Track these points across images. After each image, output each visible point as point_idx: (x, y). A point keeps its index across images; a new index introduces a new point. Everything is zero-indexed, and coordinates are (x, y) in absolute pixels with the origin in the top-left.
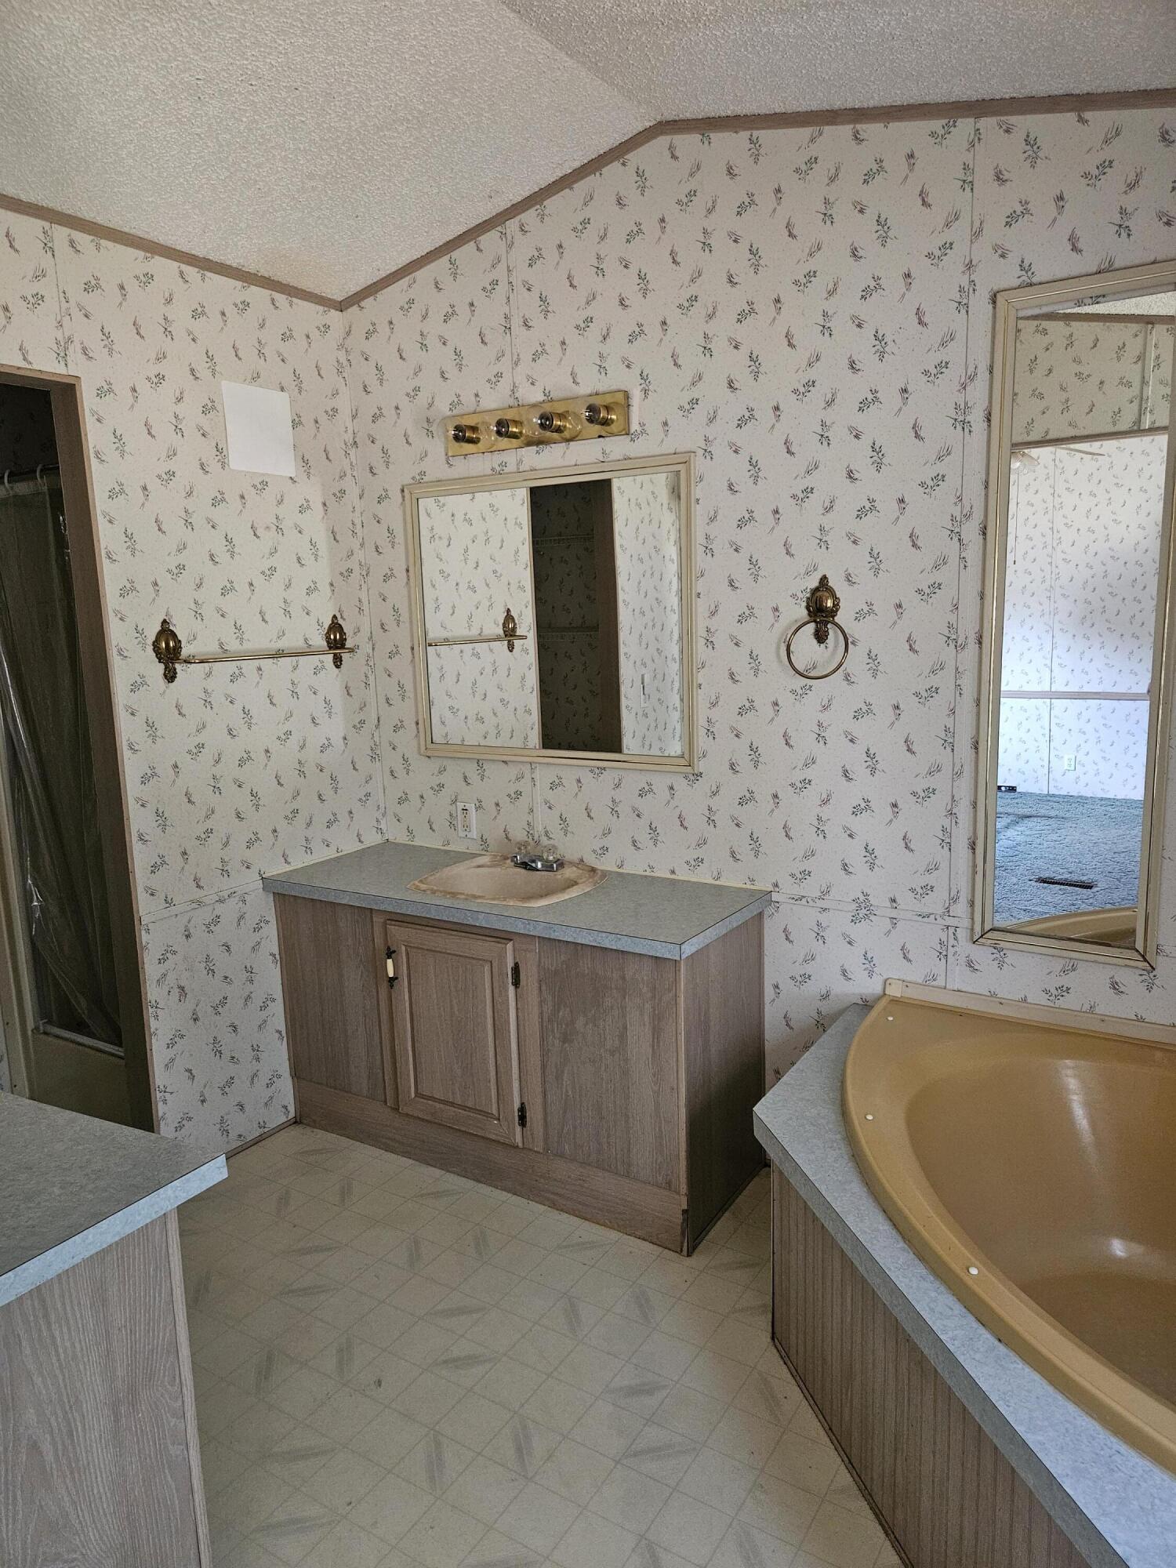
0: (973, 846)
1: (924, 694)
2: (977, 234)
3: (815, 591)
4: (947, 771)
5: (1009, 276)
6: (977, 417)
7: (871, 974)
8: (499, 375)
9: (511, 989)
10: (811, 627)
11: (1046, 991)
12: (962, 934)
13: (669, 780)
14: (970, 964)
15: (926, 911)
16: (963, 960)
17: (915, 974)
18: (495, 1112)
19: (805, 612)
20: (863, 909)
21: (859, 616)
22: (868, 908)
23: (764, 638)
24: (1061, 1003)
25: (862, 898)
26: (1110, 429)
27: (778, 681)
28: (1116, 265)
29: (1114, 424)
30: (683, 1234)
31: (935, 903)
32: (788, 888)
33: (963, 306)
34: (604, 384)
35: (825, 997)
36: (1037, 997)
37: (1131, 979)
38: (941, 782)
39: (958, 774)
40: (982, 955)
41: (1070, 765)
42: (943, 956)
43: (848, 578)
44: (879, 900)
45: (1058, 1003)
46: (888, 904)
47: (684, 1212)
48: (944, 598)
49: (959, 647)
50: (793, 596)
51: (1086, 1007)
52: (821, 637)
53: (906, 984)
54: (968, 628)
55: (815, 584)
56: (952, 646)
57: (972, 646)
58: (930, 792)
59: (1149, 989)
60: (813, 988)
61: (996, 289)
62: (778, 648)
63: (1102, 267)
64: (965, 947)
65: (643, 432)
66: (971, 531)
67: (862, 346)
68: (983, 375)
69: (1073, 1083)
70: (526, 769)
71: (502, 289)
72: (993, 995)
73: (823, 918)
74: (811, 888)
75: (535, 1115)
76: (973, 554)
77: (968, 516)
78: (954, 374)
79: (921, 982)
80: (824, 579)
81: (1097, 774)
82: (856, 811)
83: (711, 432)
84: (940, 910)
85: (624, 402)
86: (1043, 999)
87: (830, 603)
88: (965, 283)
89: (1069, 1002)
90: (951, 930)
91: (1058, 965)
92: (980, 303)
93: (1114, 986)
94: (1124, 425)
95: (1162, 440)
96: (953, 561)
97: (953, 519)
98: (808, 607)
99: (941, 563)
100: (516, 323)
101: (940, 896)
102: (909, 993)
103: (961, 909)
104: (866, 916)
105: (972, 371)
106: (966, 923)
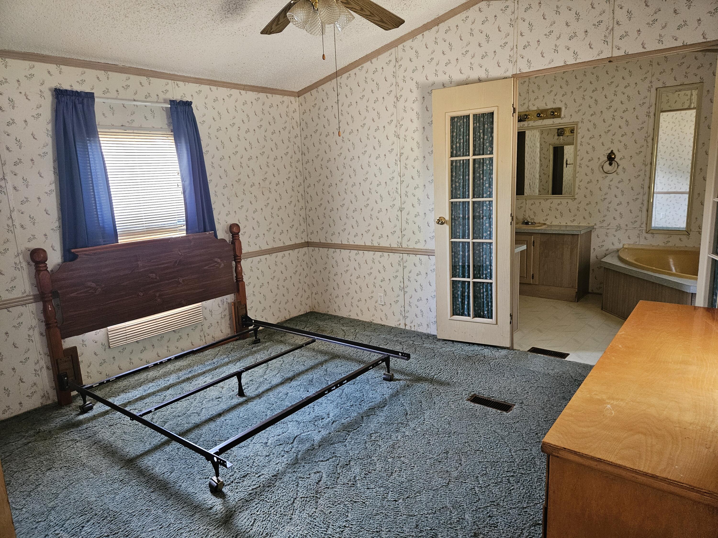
0: (647, 211)
1: (637, 177)
2: (653, 76)
3: (609, 154)
4: (642, 193)
5: (660, 85)
6: (652, 114)
7: (620, 243)
8: (524, 104)
9: (532, 246)
10: (608, 162)
11: (664, 243)
12: (644, 231)
13: (566, 201)
14: (645, 238)
15: (635, 227)
16: (643, 237)
17: (631, 242)
18: (526, 276)
19: (607, 159)
20: (619, 228)
21: (621, 159)
22: (620, 227)
23: (595, 165)
24: (668, 245)
25: (618, 225)
26: (681, 108)
27: (599, 175)
28: (685, 84)
29: (683, 106)
30: (576, 297)
31: (637, 225)
32: (599, 225)
33: (649, 91)
34: (554, 106)
35: (607, 250)
36: (661, 244)
37: (684, 238)
38: (640, 196)
39: (644, 195)
40: (649, 236)
41: (663, 216)
42: (639, 237)
43: (619, 150)
44: (623, 226)
46: (625, 226)
47: (576, 292)
48: (642, 154)
49: (646, 165)
50: (604, 155)
51: (673, 245)
52: (611, 164)
53: (629, 245)
54: (648, 161)
55: (609, 152)
56: (644, 165)
57: (649, 165)
58: (637, 199)
59: (688, 239)
60: (604, 248)
61: (657, 87)
62: (599, 168)
63: (681, 84)
64: (645, 234)
65: (565, 117)
66: (650, 140)
67: (624, 98)
68: (654, 106)
69: (671, 260)
70: (524, 201)
71: (527, 83)
72: (651, 245)
73: (608, 231)
74: (605, 224)
75: (536, 276)
76: (650, 144)
77: (649, 136)
78: (647, 105)
79: (633, 243)
80: (612, 151)
81: (673, 219)
82: (618, 205)
83: (584, 117)
84: (638, 226)
85: (559, 109)
86: (663, 245)
87: (613, 157)
88: (650, 86)
89: (670, 244)
90: (641, 231)
91: (667, 236)
92: (653, 90)
93: (680, 239)
94: (686, 107)
95: (695, 110)
96: (645, 146)
97: (645, 137)
98: (608, 157)
99: (642, 147)
100: (530, 91)
101: (639, 223)
102: (630, 247)
103: (644, 226)
104: (619, 229)
105: (651, 104)
106: (645, 228)
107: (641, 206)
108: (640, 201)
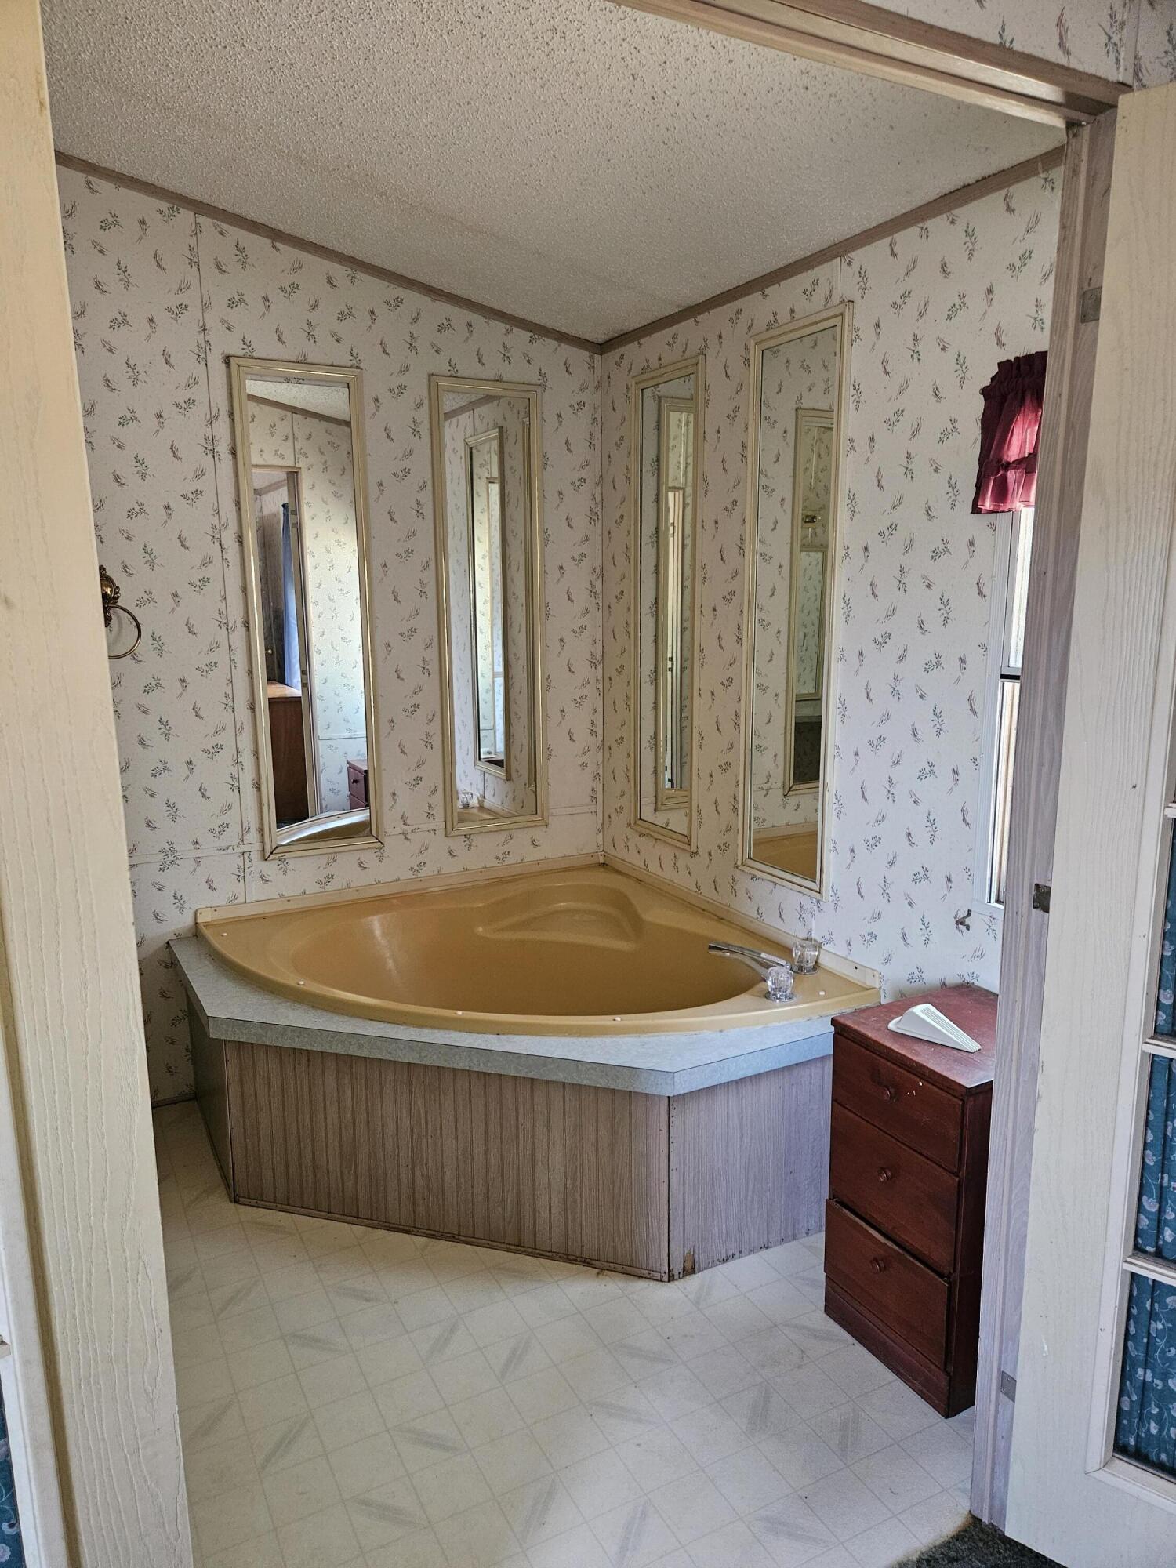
0: (257, 786)
1: (205, 668)
2: (206, 306)
4: (230, 730)
6: (223, 449)
7: (181, 910)
11: (318, 882)
12: (255, 856)
14: (262, 878)
15: (224, 845)
16: (257, 876)
17: (219, 899)
20: (170, 857)
21: (140, 603)
22: (175, 853)
25: (167, 847)
28: (309, 360)
31: (232, 836)
33: (203, 357)
36: (313, 888)
37: (369, 857)
38: (227, 738)
39: (238, 731)
40: (271, 868)
42: (241, 877)
43: (125, 569)
44: (184, 847)
45: (328, 888)
46: (191, 847)
48: (213, 590)
49: (229, 629)
51: (345, 886)
52: (108, 620)
53: (213, 910)
54: (236, 615)
56: (224, 628)
57: (241, 630)
58: (218, 747)
59: (382, 861)
61: (227, 352)
63: (300, 359)
64: (258, 865)
66: (229, 539)
67: (116, 369)
68: (225, 419)
72: (282, 896)
73: (135, 874)
76: (233, 556)
77: (226, 526)
78: (201, 411)
79: (224, 903)
82: (156, 773)
84: (236, 841)
86: (317, 889)
87: (112, 593)
88: (203, 339)
89: (334, 885)
90: (246, 855)
91: (324, 860)
92: (216, 362)
93: (360, 864)
96: (218, 561)
97: (213, 527)
99: (207, 562)
101: (235, 830)
102: (218, 916)
103: (253, 837)
104: (173, 863)
105: (214, 412)
106: (257, 846)
107: (234, 770)
108: (227, 755)
